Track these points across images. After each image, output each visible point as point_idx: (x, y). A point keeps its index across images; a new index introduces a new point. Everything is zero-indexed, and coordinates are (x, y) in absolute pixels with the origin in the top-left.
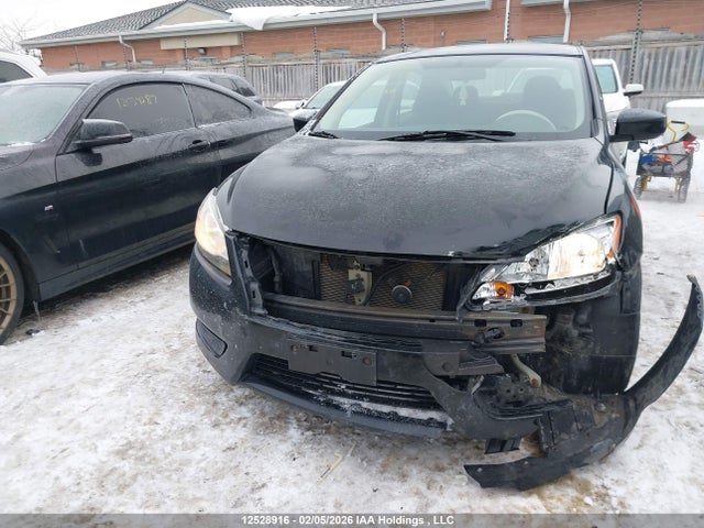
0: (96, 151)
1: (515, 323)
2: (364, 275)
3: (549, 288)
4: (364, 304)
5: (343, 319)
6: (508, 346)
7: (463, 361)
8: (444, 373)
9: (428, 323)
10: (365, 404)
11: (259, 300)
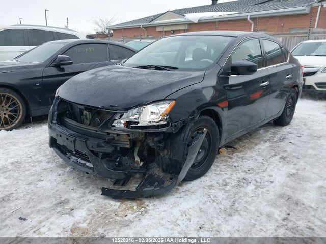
0: (62, 67)
1: (118, 135)
2: (87, 113)
3: (139, 125)
4: (89, 125)
5: (77, 128)
6: (122, 144)
7: (99, 146)
8: (92, 149)
9: (95, 132)
10: (79, 160)
11: (55, 118)
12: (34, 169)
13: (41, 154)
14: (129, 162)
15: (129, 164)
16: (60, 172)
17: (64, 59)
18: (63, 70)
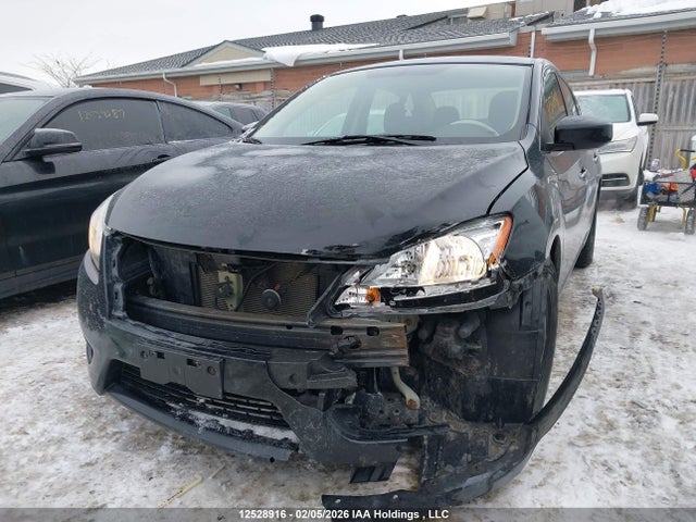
0: (47, 159)
1: (371, 331)
2: (233, 277)
3: (420, 295)
4: (236, 310)
5: (203, 325)
7: (312, 372)
8: (291, 386)
9: (284, 329)
10: (223, 421)
12: (51, 469)
13: (51, 417)
14: (388, 408)
15: (386, 413)
16: (147, 466)
17: (55, 139)
18: (50, 168)
